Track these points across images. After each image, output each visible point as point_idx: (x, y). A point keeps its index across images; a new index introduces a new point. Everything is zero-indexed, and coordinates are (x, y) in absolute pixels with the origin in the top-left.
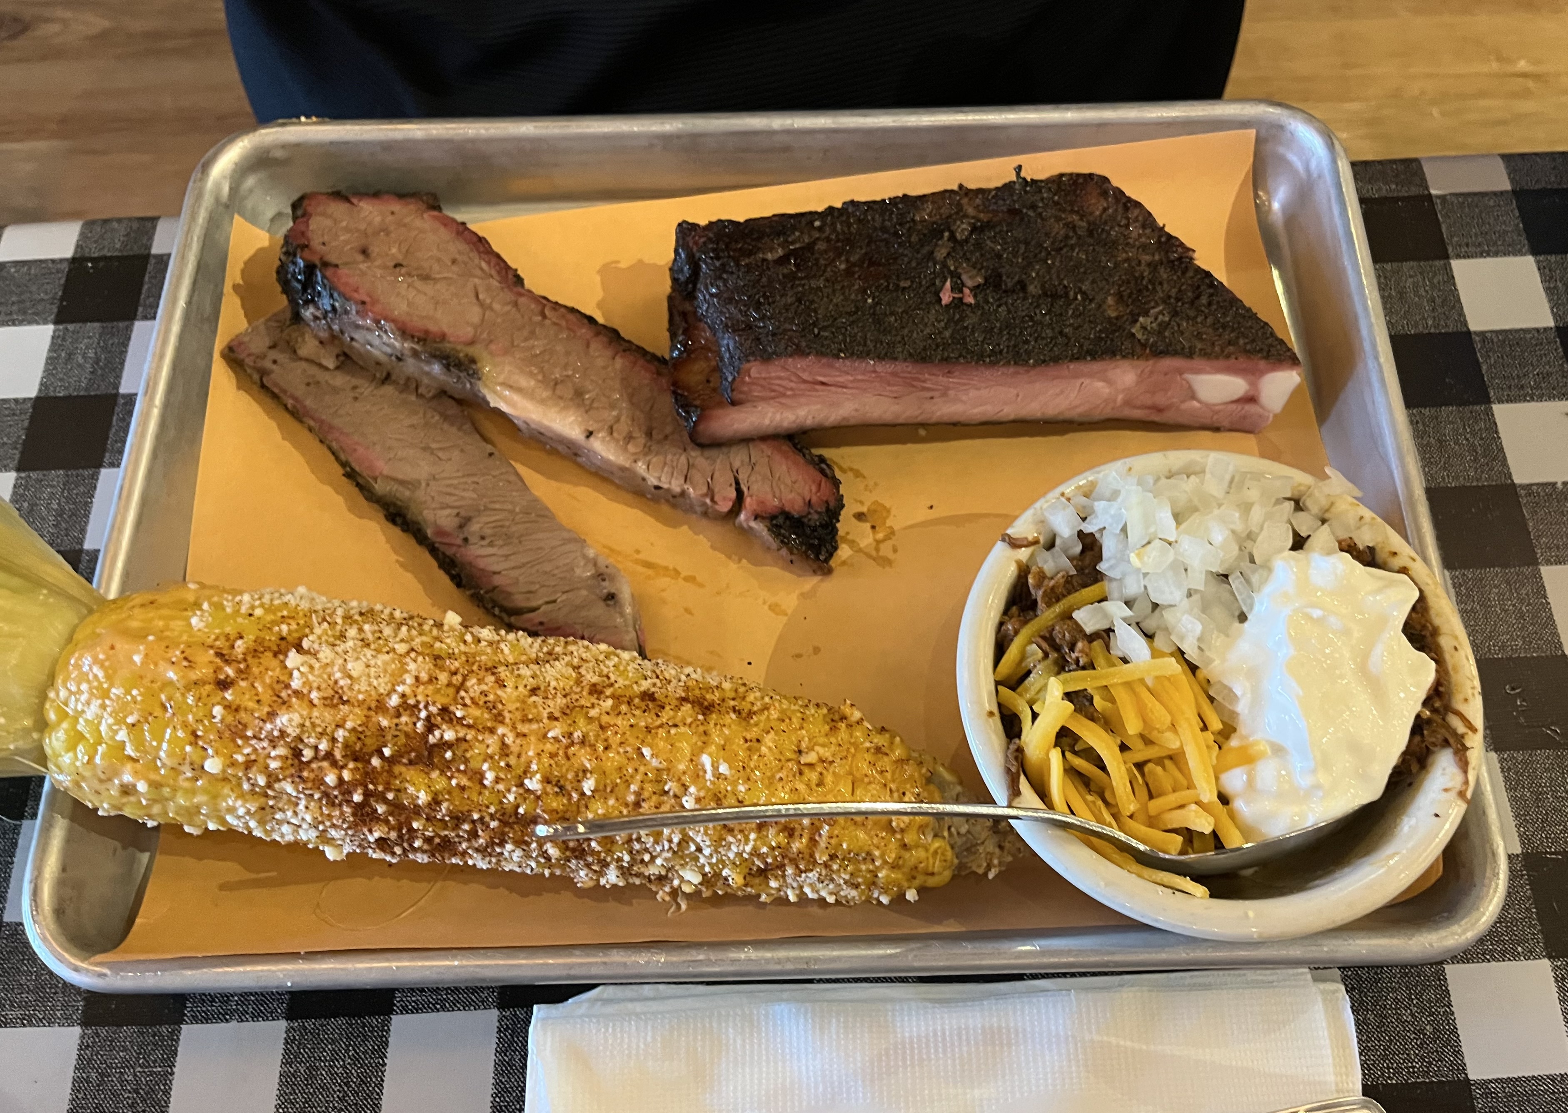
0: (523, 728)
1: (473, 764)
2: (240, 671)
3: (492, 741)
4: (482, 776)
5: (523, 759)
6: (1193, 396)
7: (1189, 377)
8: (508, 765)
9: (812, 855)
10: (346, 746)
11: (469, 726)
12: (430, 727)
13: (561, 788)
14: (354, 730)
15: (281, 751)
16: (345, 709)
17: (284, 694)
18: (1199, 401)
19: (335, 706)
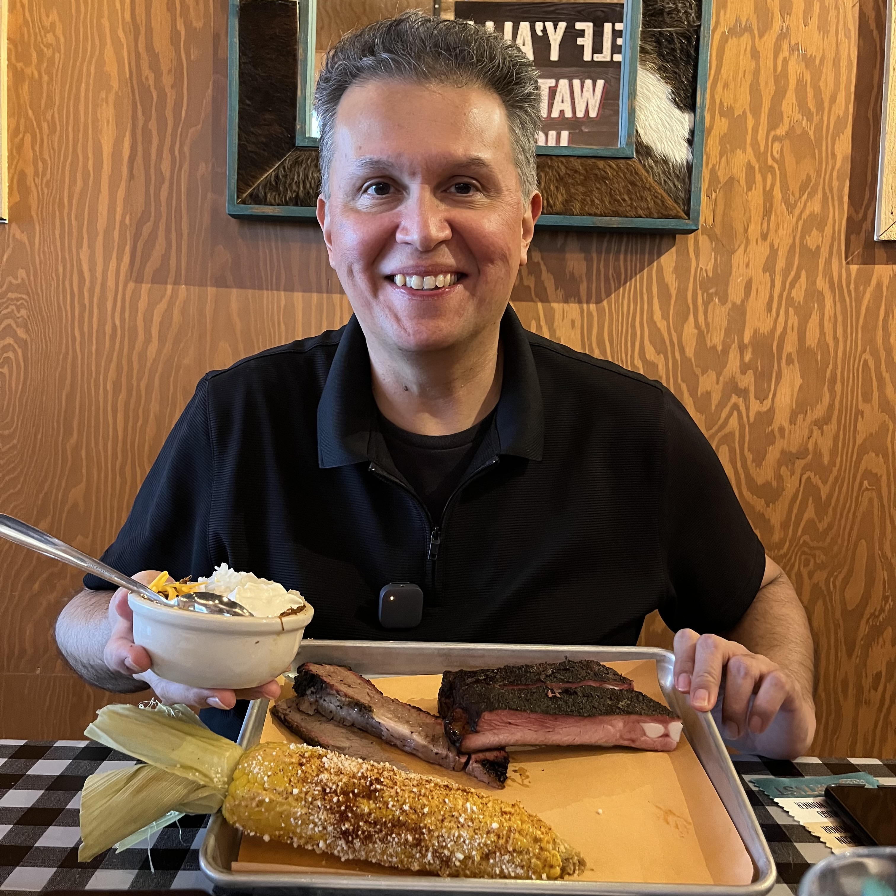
0: (403, 788)
1: (385, 799)
2: (307, 761)
3: (393, 792)
4: (388, 804)
5: (403, 798)
6: (645, 734)
7: (642, 724)
8: (398, 800)
9: (506, 848)
10: (342, 788)
11: (385, 785)
12: (371, 784)
13: (415, 811)
14: (344, 783)
15: (319, 788)
16: (342, 776)
17: (321, 770)
18: (648, 737)
19: (339, 775)
